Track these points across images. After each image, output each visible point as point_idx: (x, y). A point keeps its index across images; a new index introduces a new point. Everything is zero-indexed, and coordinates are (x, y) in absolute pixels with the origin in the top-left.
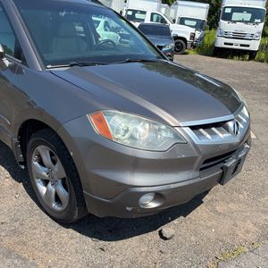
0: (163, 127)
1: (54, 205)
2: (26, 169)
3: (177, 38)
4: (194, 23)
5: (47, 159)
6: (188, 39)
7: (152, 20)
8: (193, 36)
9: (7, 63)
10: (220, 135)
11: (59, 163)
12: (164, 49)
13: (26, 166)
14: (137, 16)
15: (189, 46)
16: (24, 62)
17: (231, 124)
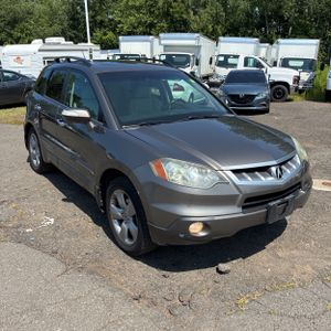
0: (209, 171)
1: (127, 241)
2: (105, 213)
3: (274, 84)
4: (301, 63)
5: (121, 201)
6: (291, 83)
7: (246, 65)
8: (297, 79)
9: (92, 125)
10: (262, 178)
11: (131, 203)
12: (257, 98)
13: (105, 210)
14: (230, 61)
15: (292, 91)
16: (105, 124)
17: (274, 169)
